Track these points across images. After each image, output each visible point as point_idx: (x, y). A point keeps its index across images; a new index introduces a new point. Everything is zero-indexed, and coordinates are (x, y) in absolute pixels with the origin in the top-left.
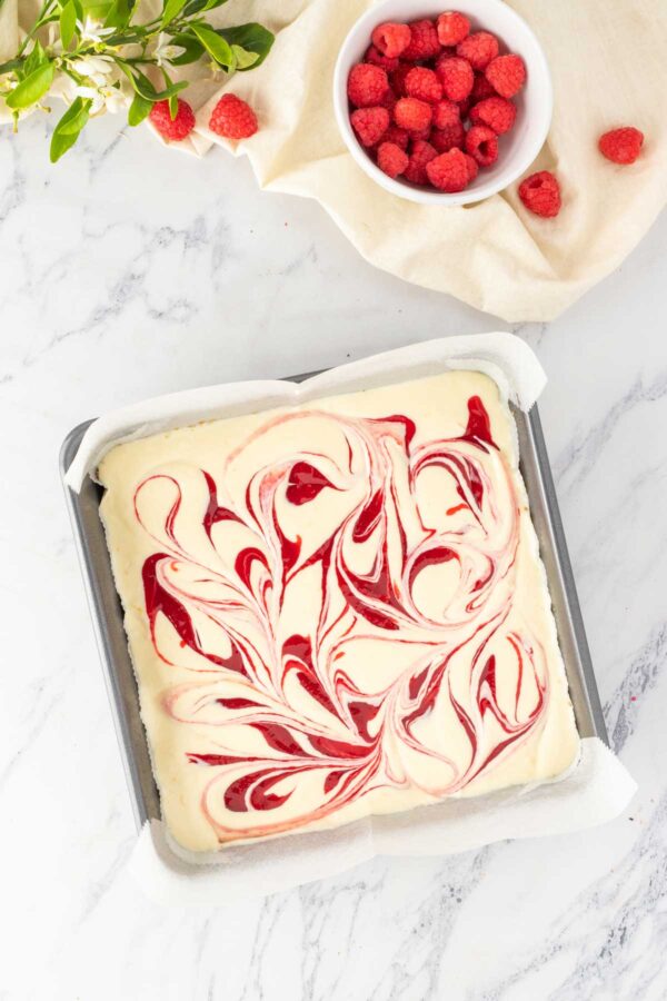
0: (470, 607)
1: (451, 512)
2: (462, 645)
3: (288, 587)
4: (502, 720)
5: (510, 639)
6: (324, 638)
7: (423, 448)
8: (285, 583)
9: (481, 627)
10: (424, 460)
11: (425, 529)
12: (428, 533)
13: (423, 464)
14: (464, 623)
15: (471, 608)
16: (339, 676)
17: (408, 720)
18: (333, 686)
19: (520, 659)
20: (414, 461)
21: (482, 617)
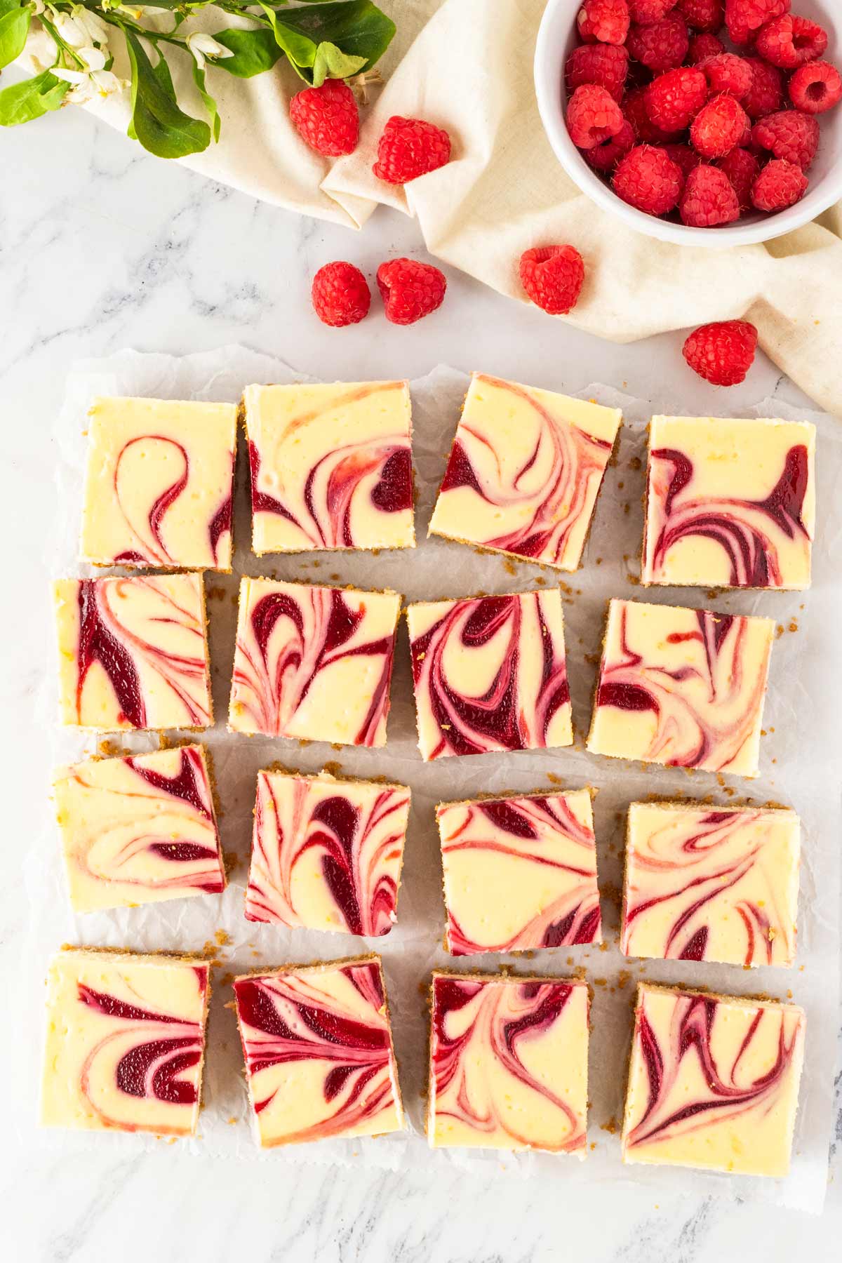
0: (690, 845)
1: (676, 638)
2: (660, 900)
3: (322, 676)
4: (709, 1069)
5: (742, 912)
6: (384, 815)
7: (694, 506)
8: (319, 665)
9: (698, 882)
10: (692, 524)
11: (625, 650)
12: (627, 660)
13: (692, 529)
14: (672, 865)
15: (693, 847)
16: (385, 885)
17: (514, 1029)
18: (371, 897)
19: (751, 945)
20: (676, 521)
21: (706, 866)
